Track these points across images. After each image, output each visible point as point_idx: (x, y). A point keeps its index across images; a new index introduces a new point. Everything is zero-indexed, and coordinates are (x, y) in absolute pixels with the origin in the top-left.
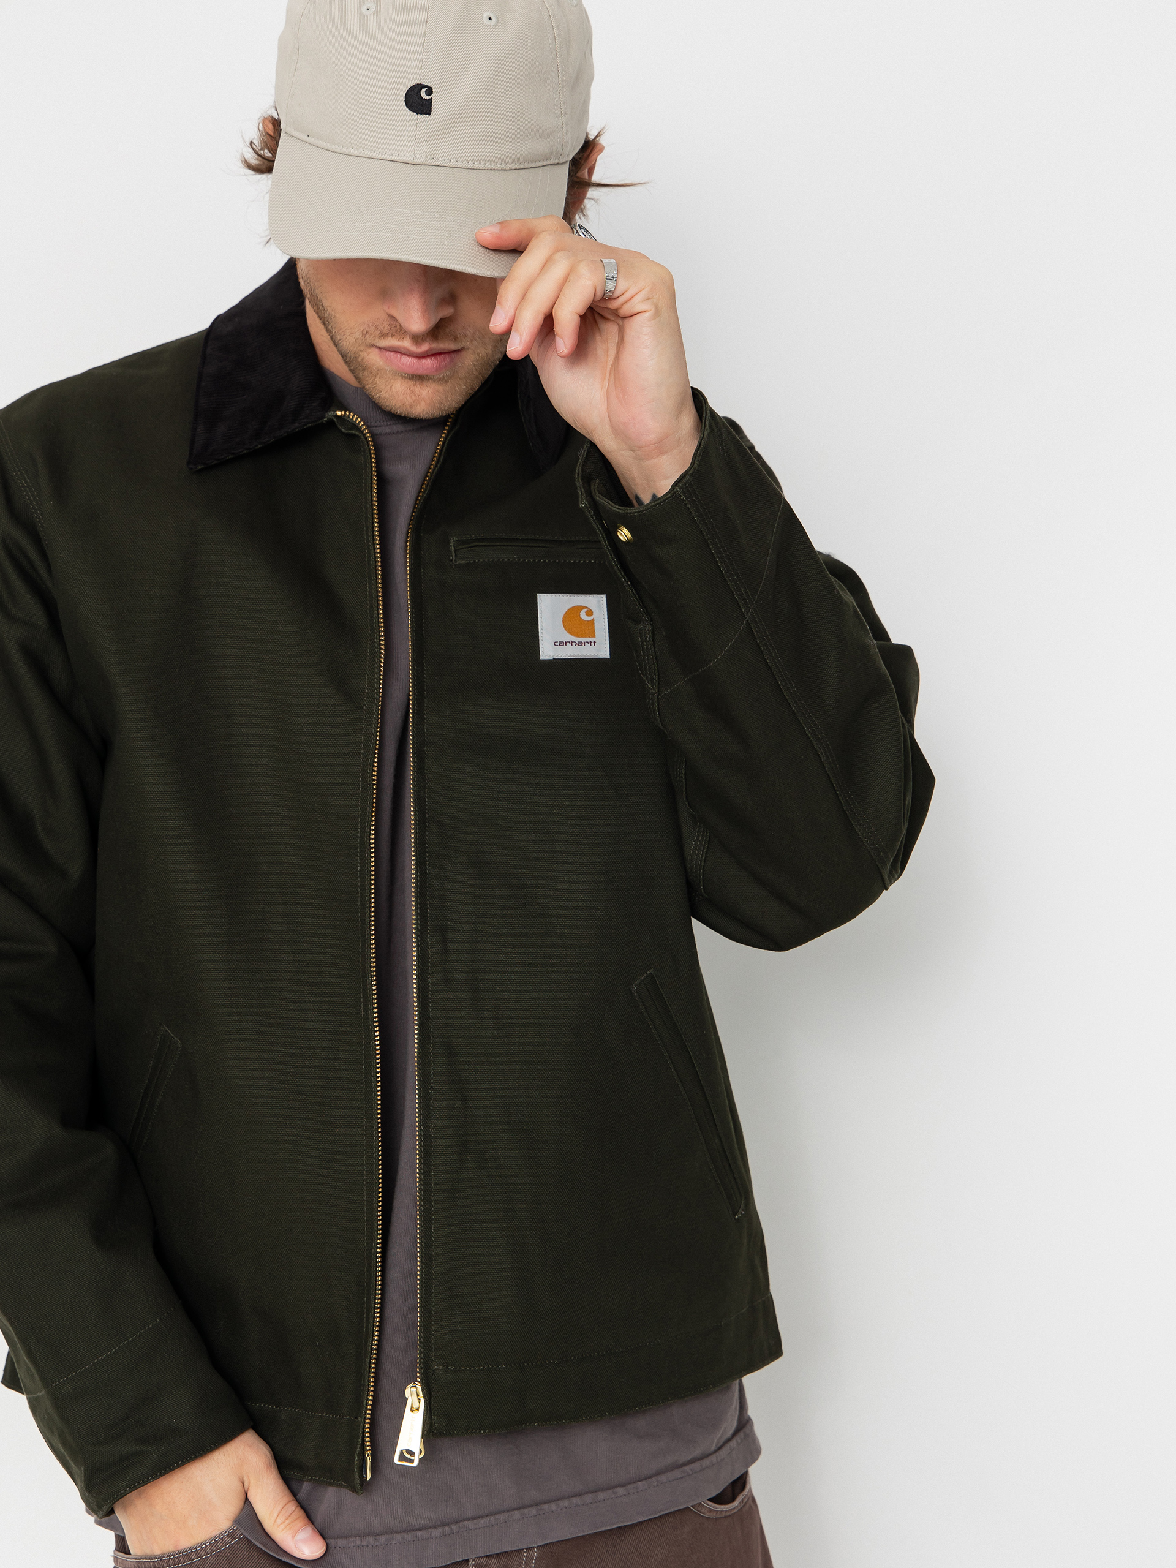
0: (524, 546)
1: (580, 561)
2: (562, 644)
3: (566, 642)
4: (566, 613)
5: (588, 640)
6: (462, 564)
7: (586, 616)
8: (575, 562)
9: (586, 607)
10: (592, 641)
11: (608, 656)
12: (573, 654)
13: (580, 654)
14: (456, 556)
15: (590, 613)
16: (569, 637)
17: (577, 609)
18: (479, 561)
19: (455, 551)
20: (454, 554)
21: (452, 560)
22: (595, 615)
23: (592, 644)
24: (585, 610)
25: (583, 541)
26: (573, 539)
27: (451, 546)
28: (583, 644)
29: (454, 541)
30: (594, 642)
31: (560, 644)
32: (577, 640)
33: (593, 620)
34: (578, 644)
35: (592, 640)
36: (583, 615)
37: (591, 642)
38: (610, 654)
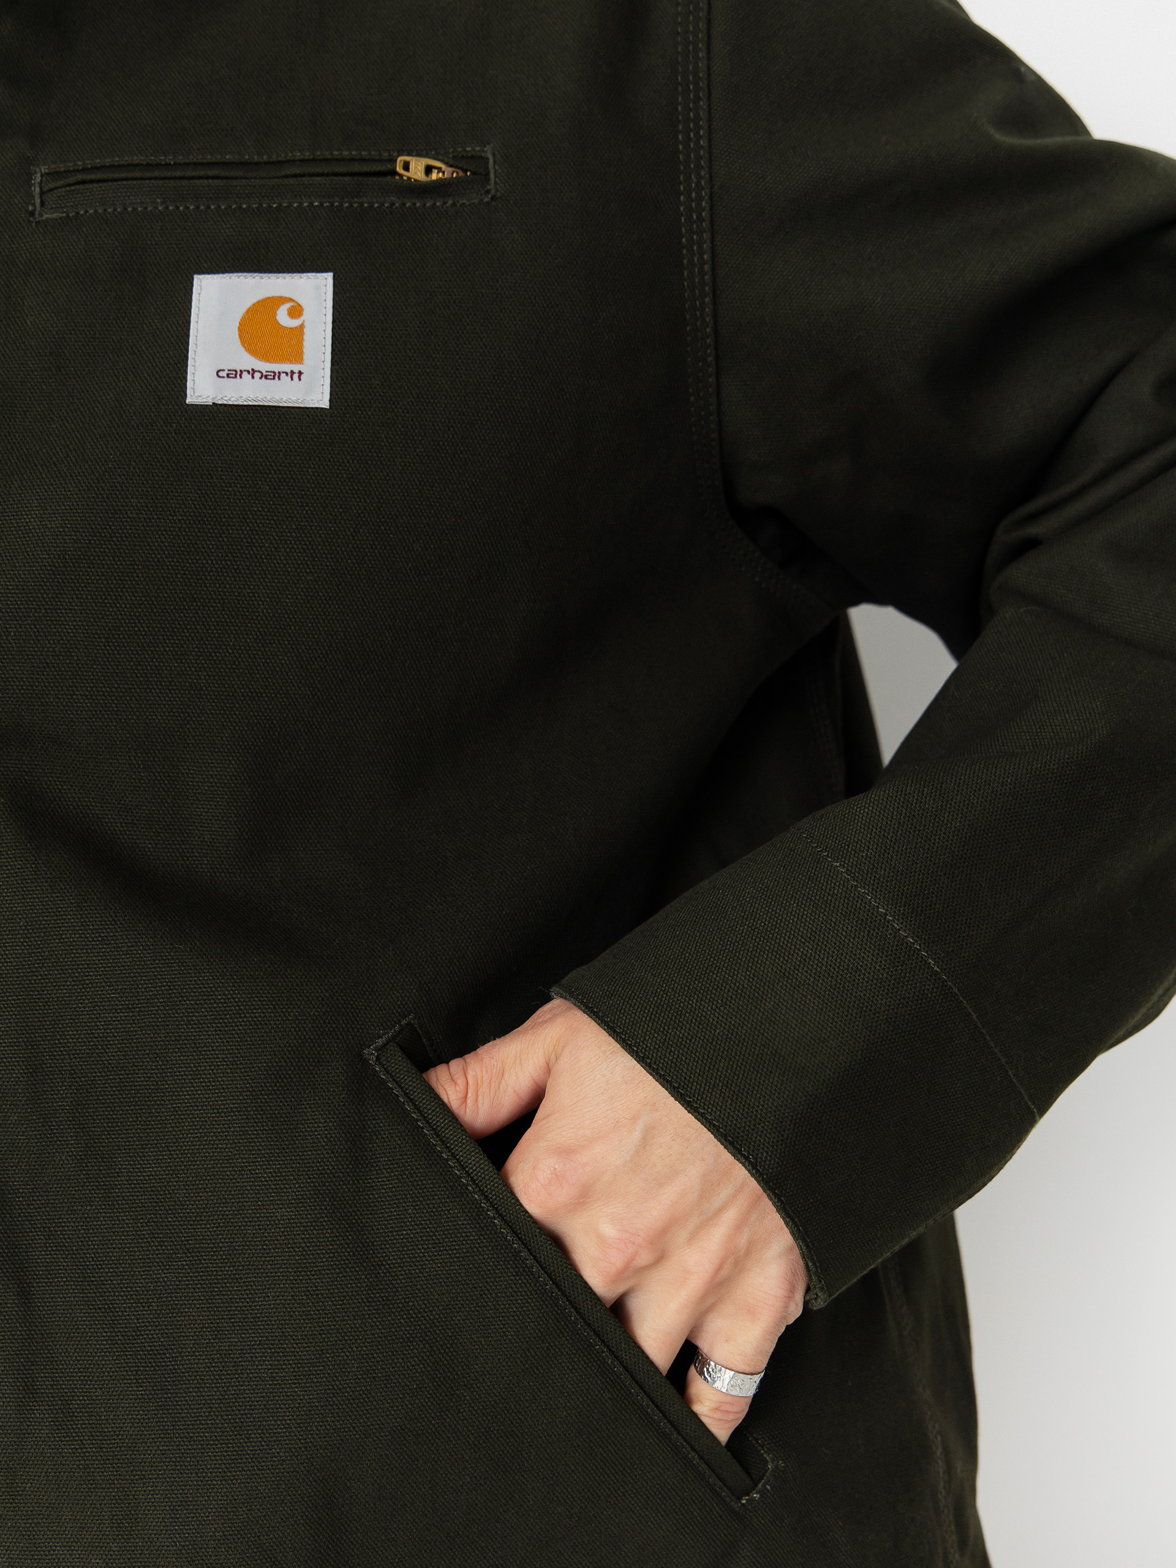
0: (175, 178)
1: (290, 204)
2: (234, 374)
3: (241, 371)
4: (247, 312)
5: (288, 367)
6: (51, 219)
7: (288, 318)
8: (280, 205)
9: (290, 300)
10: (296, 371)
11: (325, 403)
12: (252, 397)
13: (269, 398)
14: (42, 204)
15: (296, 311)
16: (248, 361)
17: (269, 305)
18: (86, 212)
19: (42, 193)
20: (38, 201)
21: (32, 214)
22: (307, 316)
23: (296, 376)
24: (288, 305)
25: (302, 161)
26: (282, 157)
27: (34, 185)
28: (275, 376)
29: (42, 176)
30: (300, 373)
31: (228, 375)
32: (264, 367)
33: (302, 326)
34: (266, 377)
35: (296, 368)
36: (283, 317)
37: (292, 373)
38: (331, 401)
